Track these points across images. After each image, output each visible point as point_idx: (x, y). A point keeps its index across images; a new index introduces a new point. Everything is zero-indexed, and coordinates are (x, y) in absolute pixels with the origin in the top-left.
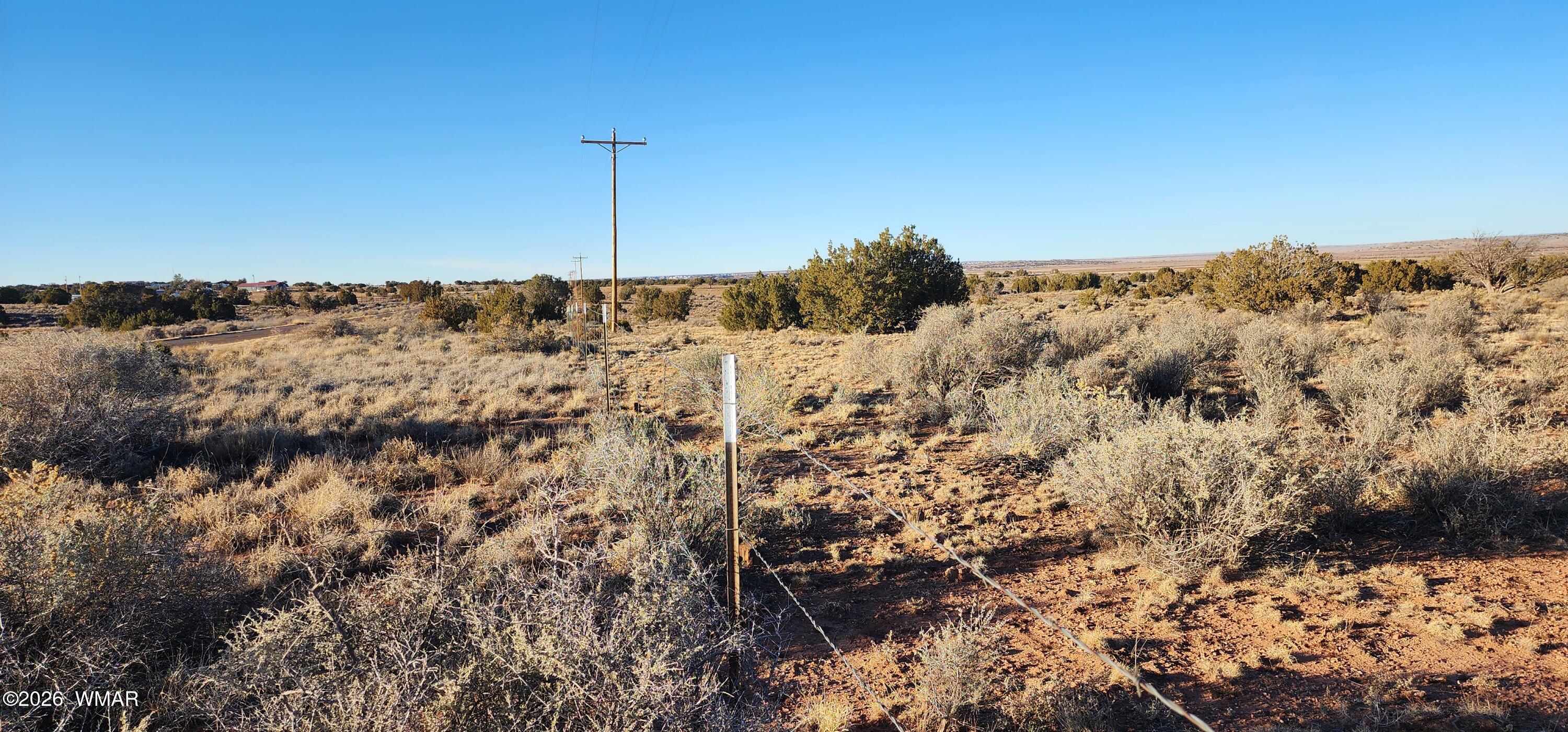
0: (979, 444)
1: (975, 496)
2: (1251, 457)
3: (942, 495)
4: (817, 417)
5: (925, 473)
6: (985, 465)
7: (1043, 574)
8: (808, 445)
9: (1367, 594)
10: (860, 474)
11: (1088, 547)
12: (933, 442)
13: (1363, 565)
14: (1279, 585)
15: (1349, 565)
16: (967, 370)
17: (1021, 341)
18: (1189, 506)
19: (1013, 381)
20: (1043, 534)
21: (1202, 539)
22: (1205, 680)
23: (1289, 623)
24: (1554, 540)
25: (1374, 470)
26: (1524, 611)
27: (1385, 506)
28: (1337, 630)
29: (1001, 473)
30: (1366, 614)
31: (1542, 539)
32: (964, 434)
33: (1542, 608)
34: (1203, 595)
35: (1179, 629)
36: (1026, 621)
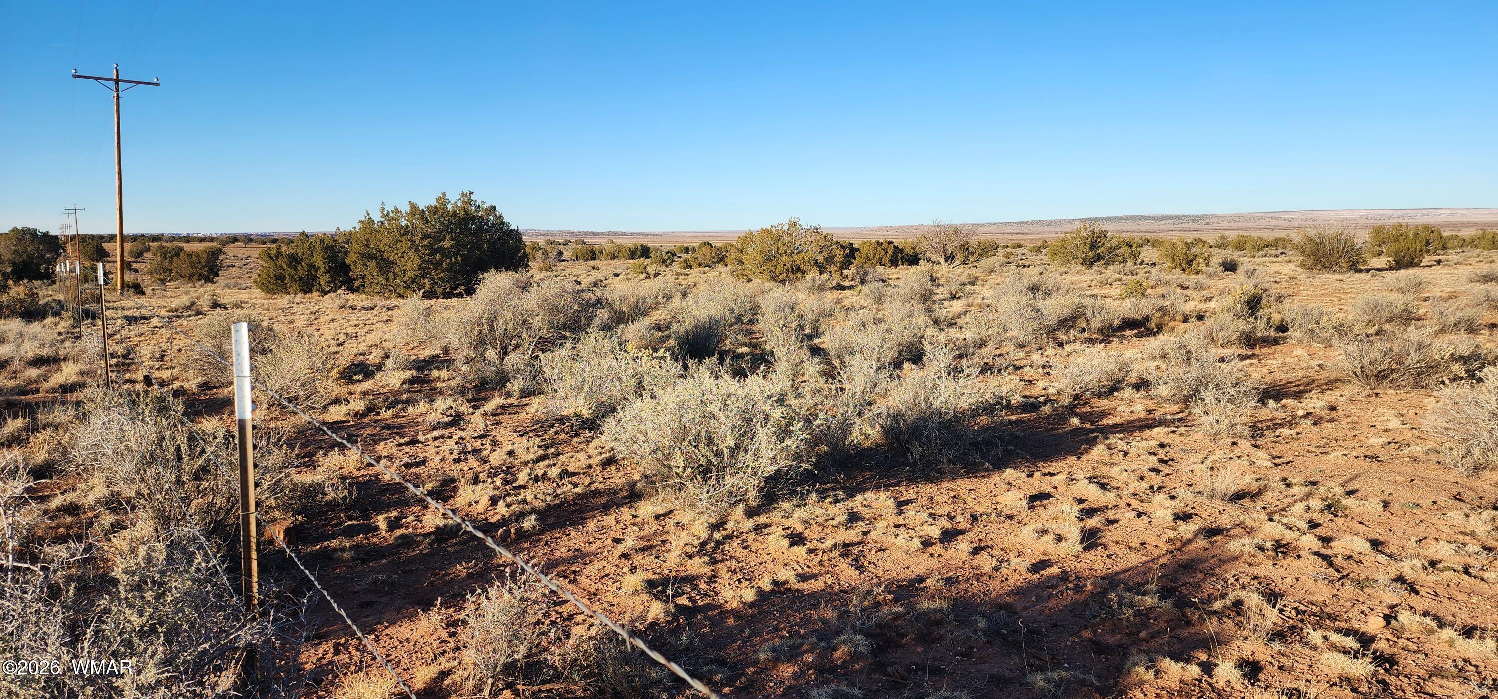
0: (536, 406)
1: (531, 456)
2: (767, 408)
3: (497, 457)
4: (367, 385)
5: (482, 436)
6: (541, 426)
7: (591, 526)
8: (356, 414)
9: (854, 518)
10: (413, 442)
11: (633, 496)
12: (490, 406)
13: (851, 495)
14: (788, 516)
15: (841, 494)
16: (524, 335)
17: (576, 307)
18: (718, 453)
19: (568, 345)
20: (593, 488)
21: (729, 481)
22: (728, 607)
23: (796, 549)
24: (983, 464)
25: (860, 414)
26: (963, 522)
27: (868, 443)
28: (831, 551)
29: (556, 433)
30: (852, 535)
31: (975, 463)
32: (522, 397)
33: (974, 518)
34: (729, 531)
35: (708, 564)
36: (574, 572)
